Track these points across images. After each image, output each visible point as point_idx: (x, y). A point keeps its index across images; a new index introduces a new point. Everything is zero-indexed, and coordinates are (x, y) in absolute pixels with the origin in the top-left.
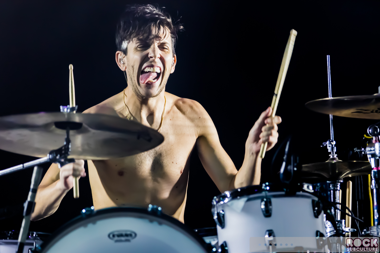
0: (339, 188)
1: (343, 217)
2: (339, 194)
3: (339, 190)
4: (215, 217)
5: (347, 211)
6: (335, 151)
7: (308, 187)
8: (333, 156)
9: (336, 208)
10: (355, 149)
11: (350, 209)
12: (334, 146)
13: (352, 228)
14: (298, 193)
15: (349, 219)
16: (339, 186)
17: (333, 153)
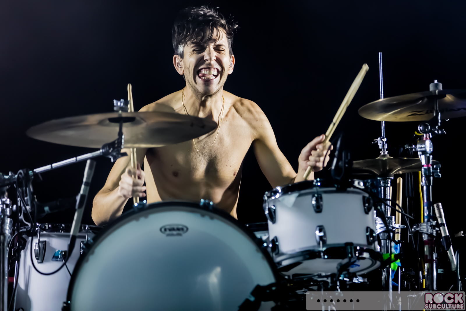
0: (389, 185)
1: (393, 213)
2: (389, 191)
3: (390, 187)
4: (267, 212)
5: (397, 208)
6: (386, 147)
7: (359, 183)
8: (384, 153)
9: (386, 205)
10: (405, 146)
11: (401, 205)
12: (384, 143)
13: (402, 224)
14: (349, 189)
15: (399, 215)
16: (389, 182)
17: (384, 150)
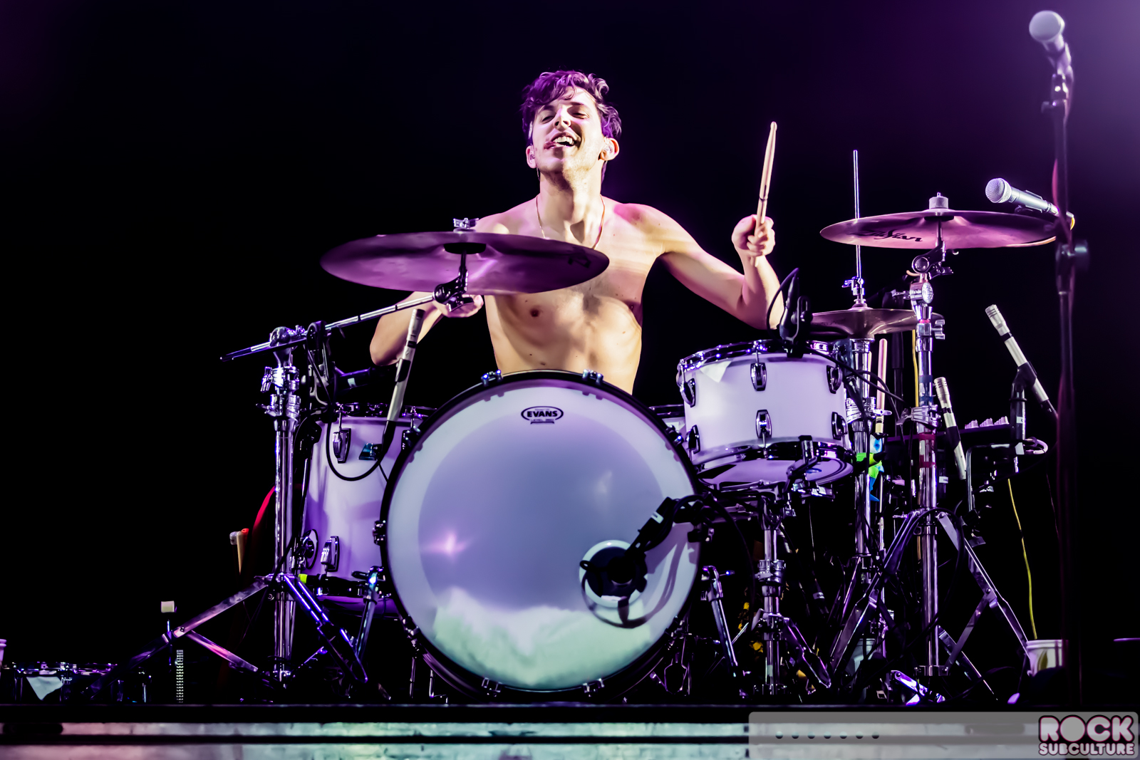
0: (867, 350)
1: (873, 392)
2: (867, 359)
3: (868, 353)
4: (682, 389)
5: (879, 384)
6: (863, 294)
7: (821, 346)
8: (860, 302)
9: (862, 379)
10: (892, 292)
11: (884, 380)
12: (861, 287)
13: (885, 409)
14: (805, 356)
15: (881, 396)
16: (867, 346)
17: (860, 298)
